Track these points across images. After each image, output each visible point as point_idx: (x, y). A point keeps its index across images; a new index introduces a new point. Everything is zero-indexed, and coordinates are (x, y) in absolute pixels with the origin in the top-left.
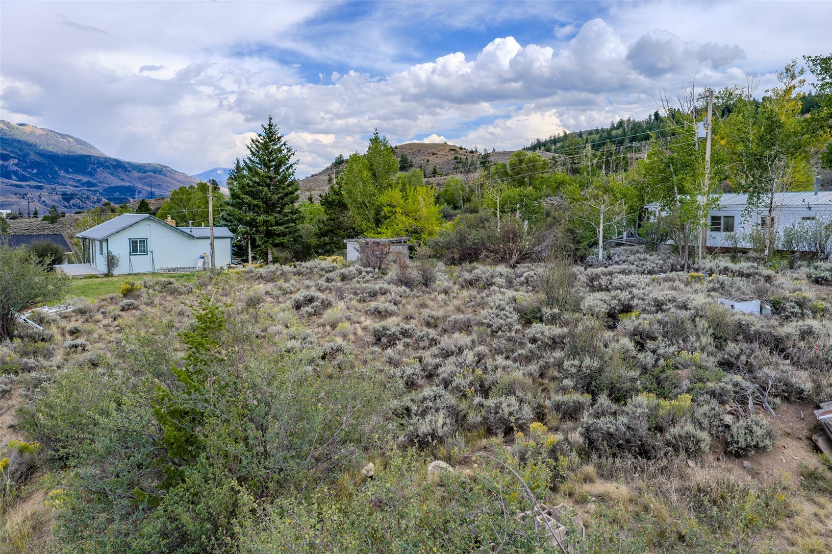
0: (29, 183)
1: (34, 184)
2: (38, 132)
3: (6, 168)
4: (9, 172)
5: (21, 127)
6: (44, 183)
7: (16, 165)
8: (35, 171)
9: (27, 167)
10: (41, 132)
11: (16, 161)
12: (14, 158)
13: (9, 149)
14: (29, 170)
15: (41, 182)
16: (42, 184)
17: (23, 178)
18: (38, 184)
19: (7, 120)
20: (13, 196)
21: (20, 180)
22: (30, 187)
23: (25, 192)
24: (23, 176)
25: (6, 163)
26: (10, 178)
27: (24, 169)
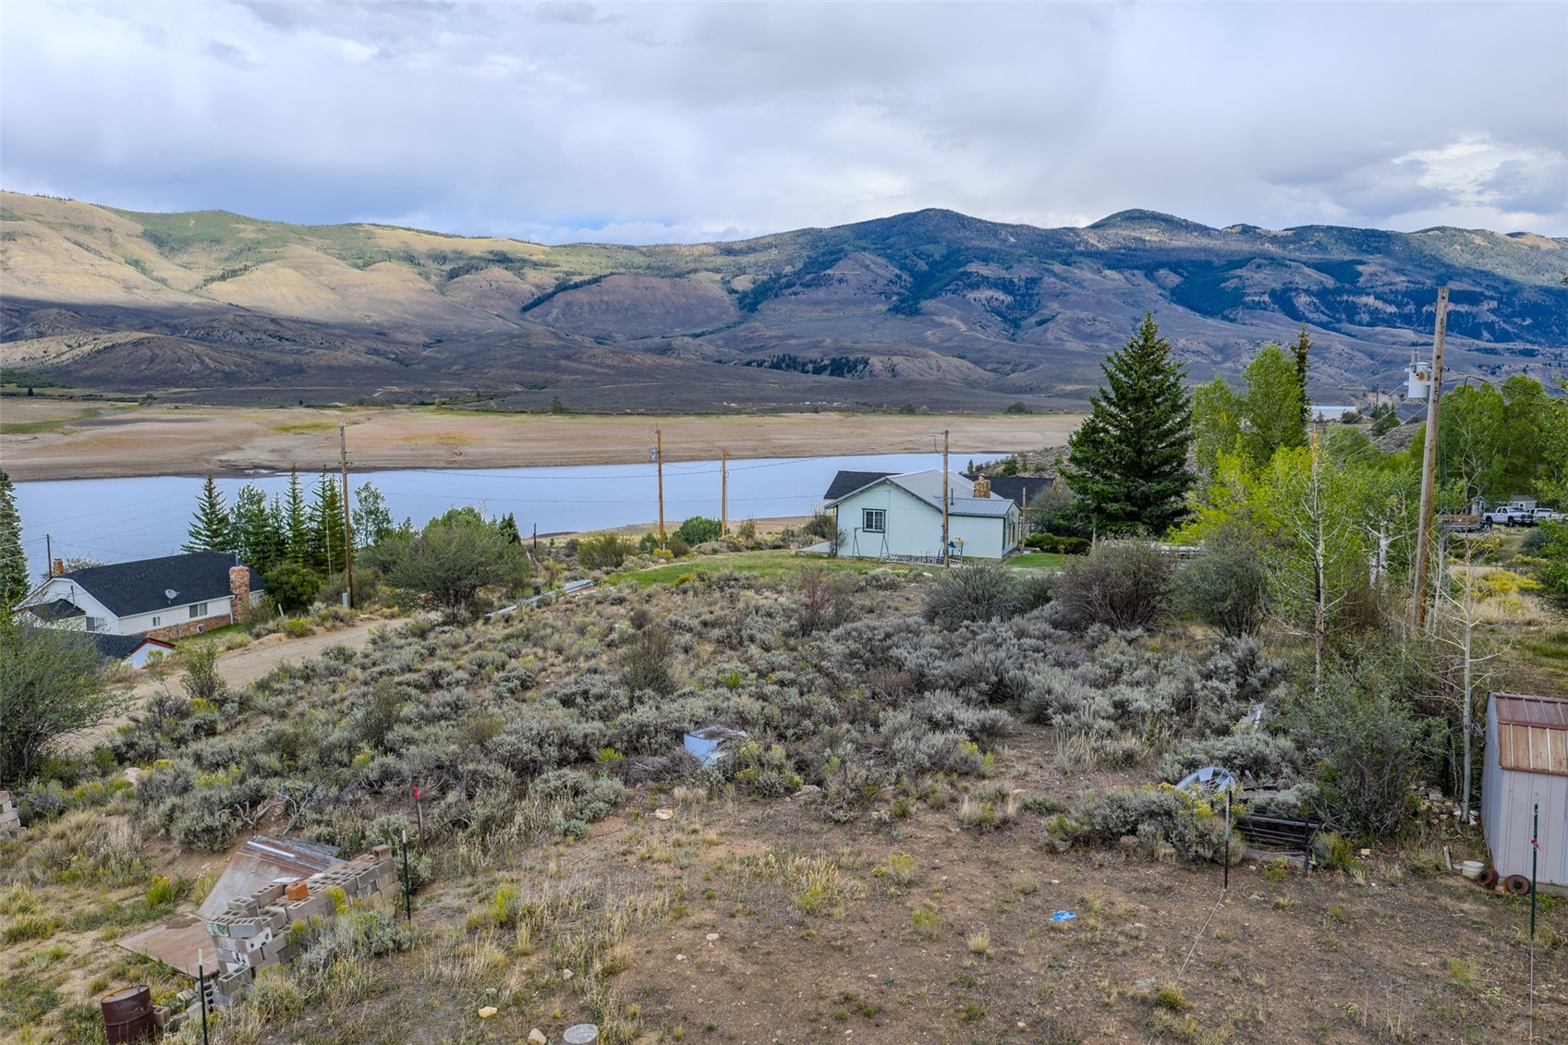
0: (1511, 345)
1: (1519, 345)
2: (1545, 246)
3: (1474, 318)
4: (1479, 325)
5: (1515, 239)
6: (1540, 344)
7: (1493, 311)
8: (1528, 322)
9: (1514, 314)
10: (1552, 246)
11: (1494, 304)
12: (1492, 298)
13: (1485, 283)
14: (1518, 320)
15: (1534, 343)
16: (1536, 347)
17: (1504, 336)
18: (1529, 346)
19: (1489, 229)
20: (1474, 370)
21: (1496, 341)
22: (1513, 352)
23: (1498, 363)
24: (1504, 331)
25: (1475, 309)
26: (1477, 336)
27: (1507, 319)
